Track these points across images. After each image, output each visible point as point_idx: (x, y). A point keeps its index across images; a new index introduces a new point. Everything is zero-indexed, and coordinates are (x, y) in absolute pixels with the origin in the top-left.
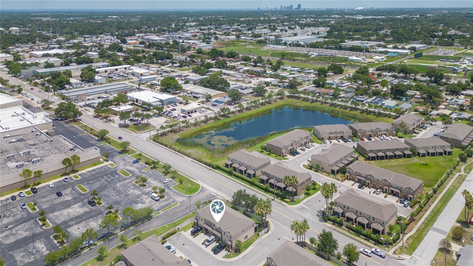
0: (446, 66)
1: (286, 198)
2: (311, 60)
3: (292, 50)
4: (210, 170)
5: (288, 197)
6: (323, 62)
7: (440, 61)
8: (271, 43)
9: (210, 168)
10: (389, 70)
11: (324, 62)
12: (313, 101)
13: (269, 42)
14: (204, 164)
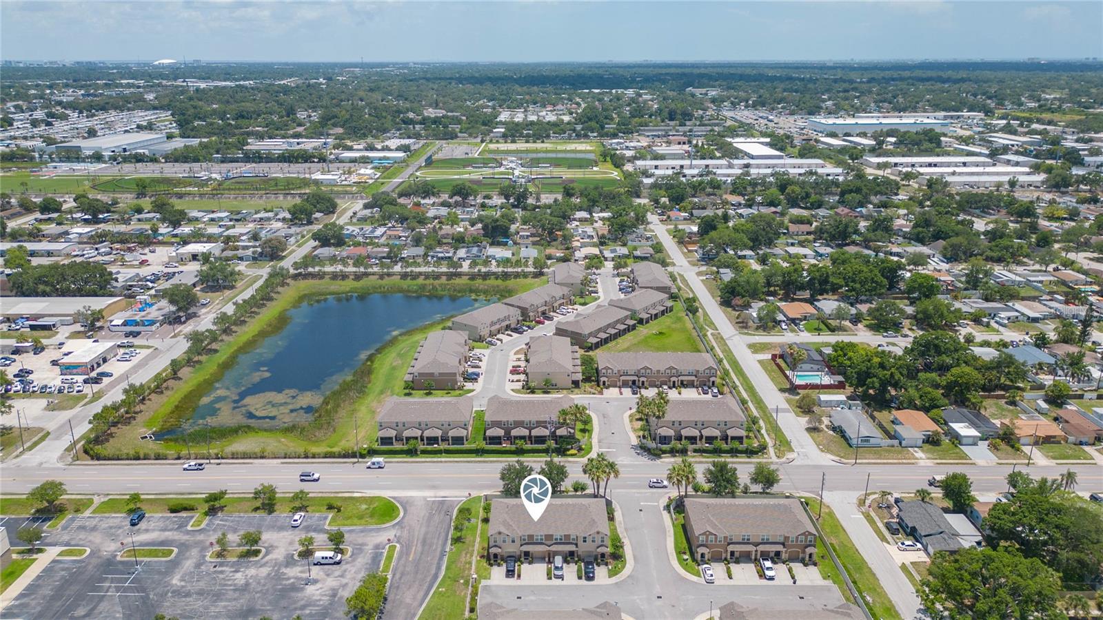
0: (496, 176)
1: (569, 450)
2: (226, 192)
3: (136, 172)
4: (355, 463)
5: (570, 447)
6: (260, 192)
7: (474, 167)
8: (51, 158)
9: (356, 460)
10: (424, 192)
11: (264, 192)
12: (358, 277)
13: (41, 156)
14: (325, 457)
